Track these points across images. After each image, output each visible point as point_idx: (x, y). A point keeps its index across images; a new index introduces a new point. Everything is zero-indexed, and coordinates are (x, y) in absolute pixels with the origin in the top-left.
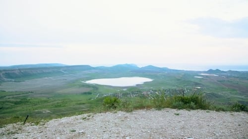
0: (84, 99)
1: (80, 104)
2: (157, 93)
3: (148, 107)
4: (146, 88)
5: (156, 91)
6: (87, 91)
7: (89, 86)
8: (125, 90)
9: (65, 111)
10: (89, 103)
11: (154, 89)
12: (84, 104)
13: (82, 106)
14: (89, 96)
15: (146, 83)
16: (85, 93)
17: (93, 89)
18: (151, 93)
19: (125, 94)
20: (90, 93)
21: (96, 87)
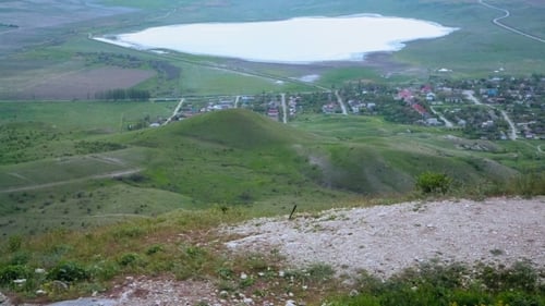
0: (112, 121)
1: (97, 148)
2: (469, 94)
3: (508, 194)
4: (415, 70)
5: (465, 87)
6: (126, 86)
7: (133, 59)
8: (309, 79)
9: (27, 184)
10: (139, 144)
11: (455, 77)
12: (114, 147)
13: (107, 157)
14: (138, 110)
15: (416, 48)
16: (117, 96)
17: (154, 73)
18: (442, 98)
19: (312, 102)
20: (140, 96)
21: (168, 66)
